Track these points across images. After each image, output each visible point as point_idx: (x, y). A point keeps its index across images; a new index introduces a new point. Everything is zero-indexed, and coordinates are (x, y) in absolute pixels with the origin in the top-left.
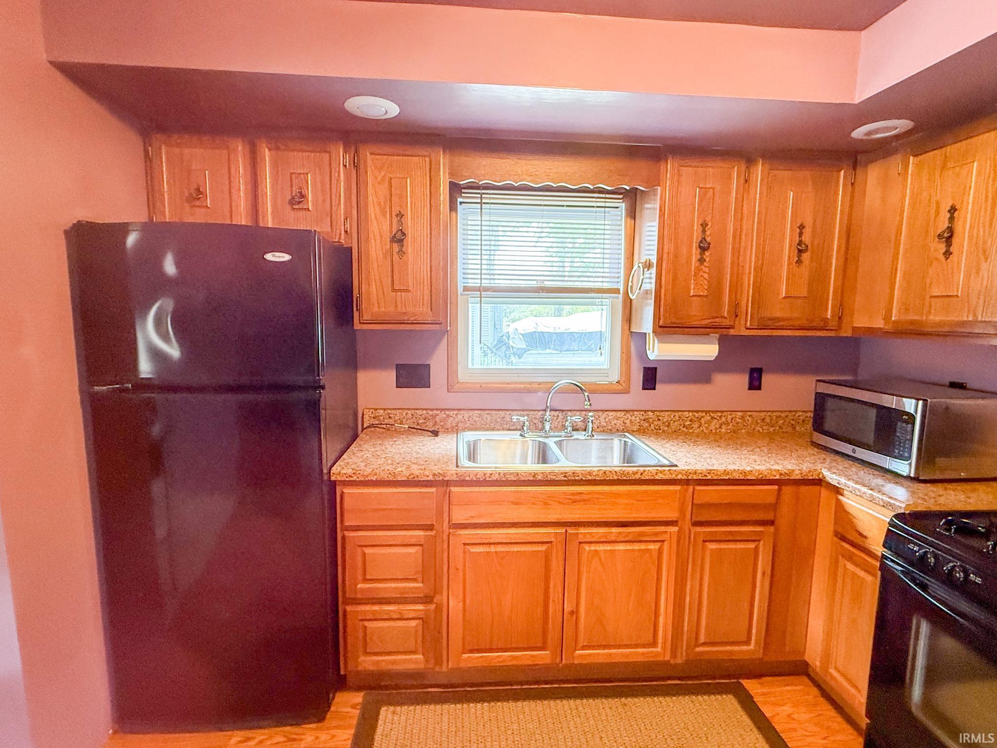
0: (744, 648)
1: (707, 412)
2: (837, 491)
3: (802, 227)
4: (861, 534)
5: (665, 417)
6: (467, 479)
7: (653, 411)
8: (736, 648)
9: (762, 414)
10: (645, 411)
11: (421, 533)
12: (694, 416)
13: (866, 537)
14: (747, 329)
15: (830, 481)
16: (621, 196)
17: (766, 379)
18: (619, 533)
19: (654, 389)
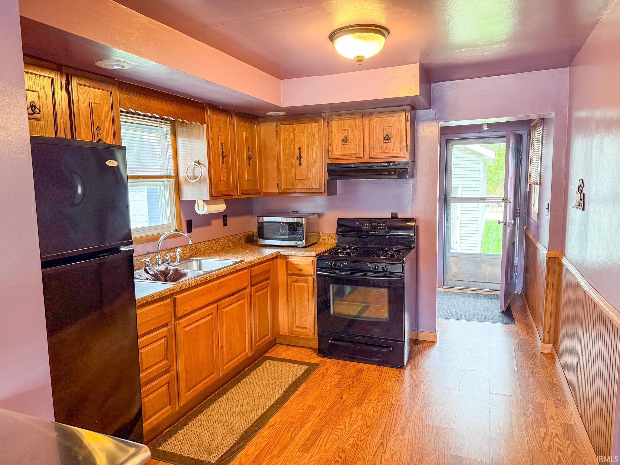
0: (267, 337)
1: (212, 240)
2: (285, 257)
3: (249, 149)
4: (300, 270)
6: (183, 288)
8: (266, 338)
11: (165, 329)
12: (209, 243)
13: (302, 270)
14: (238, 195)
15: (284, 254)
16: (169, 122)
17: (230, 220)
18: (233, 299)
19: (192, 232)
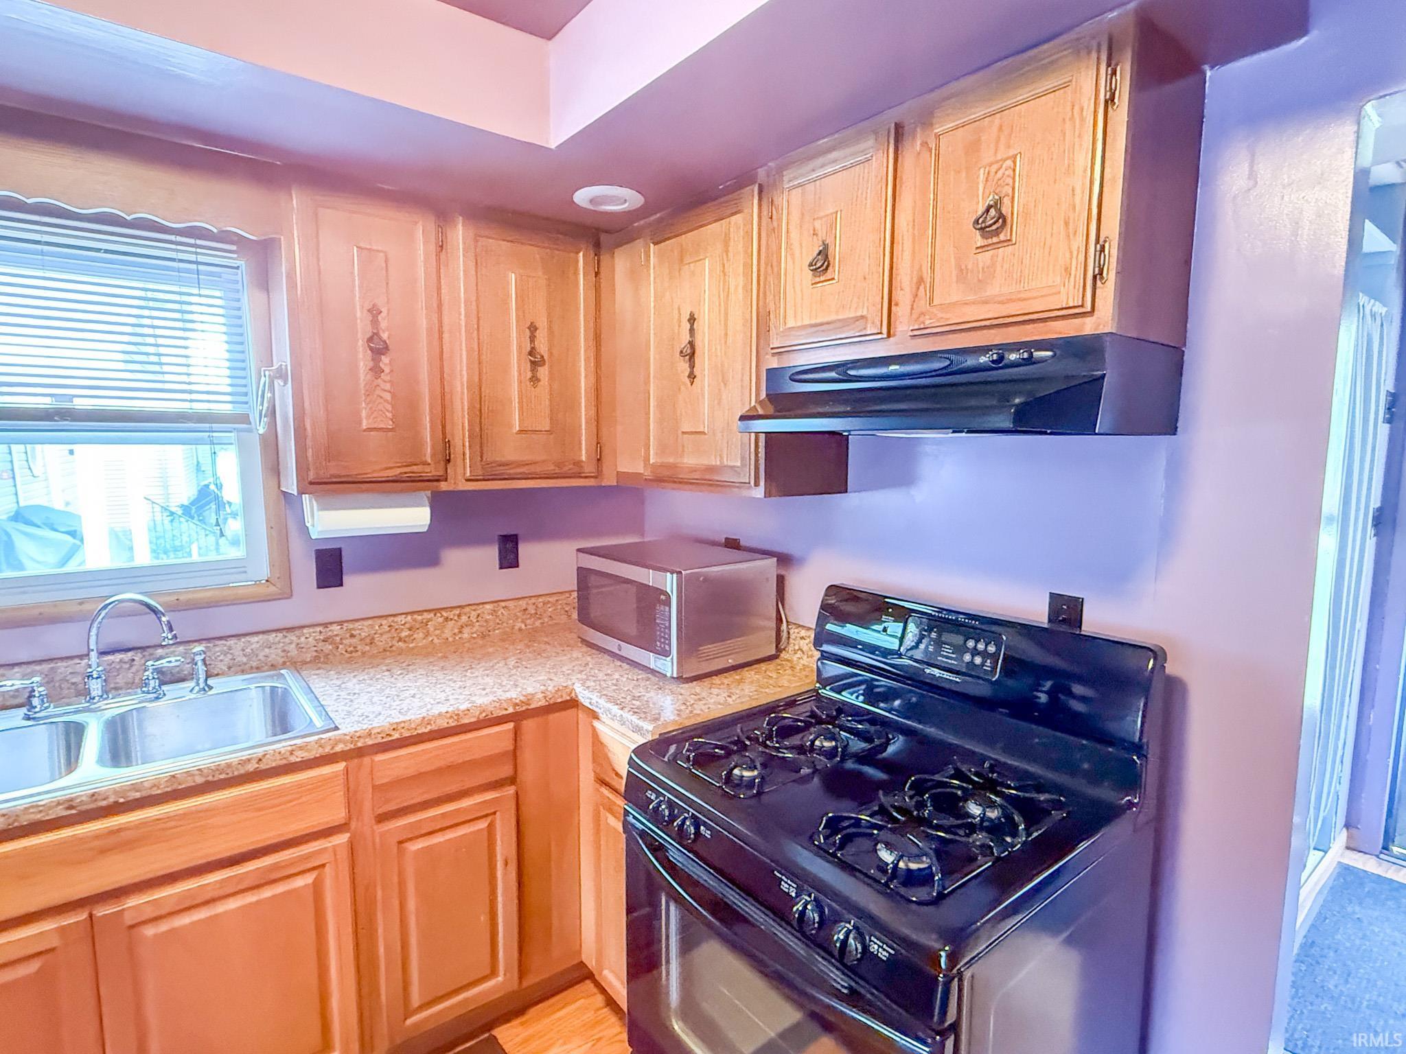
0: (490, 984)
2: (591, 714)
3: (533, 328)
5: (363, 630)
7: (340, 623)
9: (523, 603)
10: (326, 625)
14: (467, 480)
15: (583, 701)
17: (524, 550)
19: (341, 585)
